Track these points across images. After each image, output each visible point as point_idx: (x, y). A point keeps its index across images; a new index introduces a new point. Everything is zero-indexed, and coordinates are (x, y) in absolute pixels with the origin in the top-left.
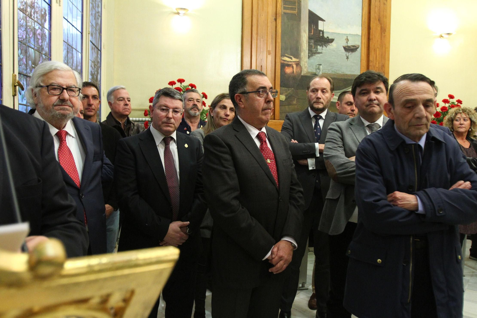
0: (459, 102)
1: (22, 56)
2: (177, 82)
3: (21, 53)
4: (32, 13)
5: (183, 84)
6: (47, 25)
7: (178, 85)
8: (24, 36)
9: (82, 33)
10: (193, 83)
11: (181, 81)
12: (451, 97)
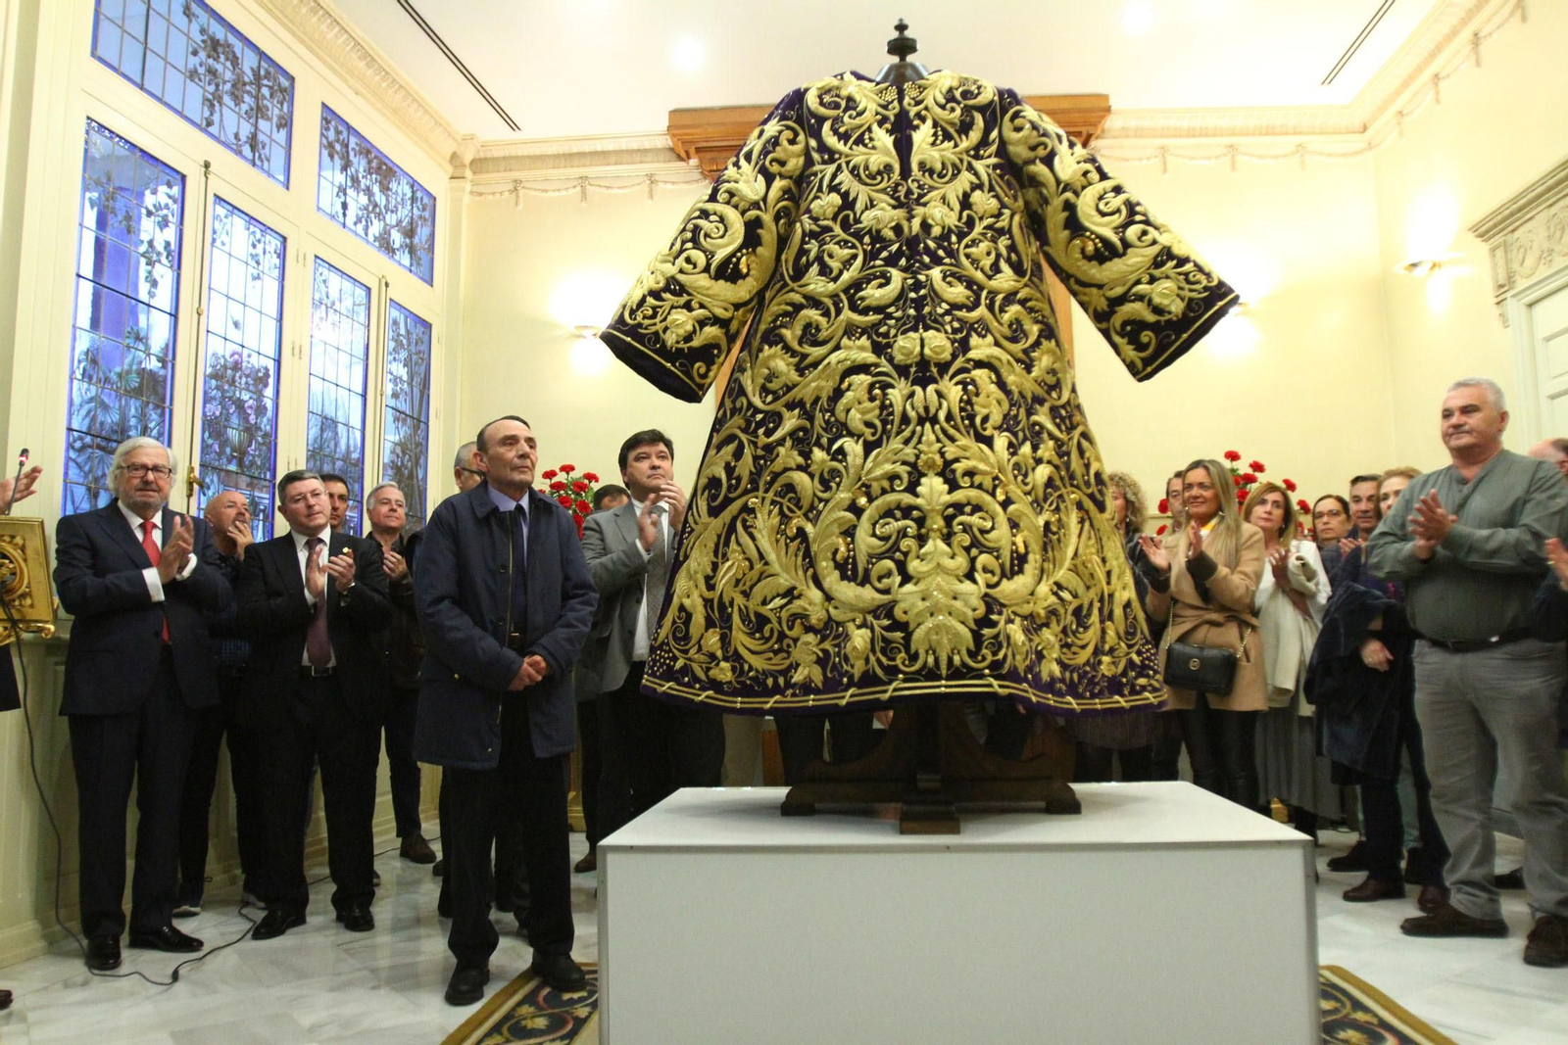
0: (1258, 467)
1: (210, 442)
2: (558, 471)
3: (210, 437)
4: (237, 378)
5: (572, 474)
6: (269, 392)
7: (561, 477)
8: (218, 413)
9: (364, 396)
10: (592, 472)
11: (567, 469)
12: (1233, 456)
